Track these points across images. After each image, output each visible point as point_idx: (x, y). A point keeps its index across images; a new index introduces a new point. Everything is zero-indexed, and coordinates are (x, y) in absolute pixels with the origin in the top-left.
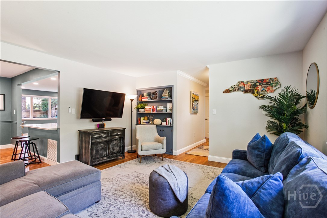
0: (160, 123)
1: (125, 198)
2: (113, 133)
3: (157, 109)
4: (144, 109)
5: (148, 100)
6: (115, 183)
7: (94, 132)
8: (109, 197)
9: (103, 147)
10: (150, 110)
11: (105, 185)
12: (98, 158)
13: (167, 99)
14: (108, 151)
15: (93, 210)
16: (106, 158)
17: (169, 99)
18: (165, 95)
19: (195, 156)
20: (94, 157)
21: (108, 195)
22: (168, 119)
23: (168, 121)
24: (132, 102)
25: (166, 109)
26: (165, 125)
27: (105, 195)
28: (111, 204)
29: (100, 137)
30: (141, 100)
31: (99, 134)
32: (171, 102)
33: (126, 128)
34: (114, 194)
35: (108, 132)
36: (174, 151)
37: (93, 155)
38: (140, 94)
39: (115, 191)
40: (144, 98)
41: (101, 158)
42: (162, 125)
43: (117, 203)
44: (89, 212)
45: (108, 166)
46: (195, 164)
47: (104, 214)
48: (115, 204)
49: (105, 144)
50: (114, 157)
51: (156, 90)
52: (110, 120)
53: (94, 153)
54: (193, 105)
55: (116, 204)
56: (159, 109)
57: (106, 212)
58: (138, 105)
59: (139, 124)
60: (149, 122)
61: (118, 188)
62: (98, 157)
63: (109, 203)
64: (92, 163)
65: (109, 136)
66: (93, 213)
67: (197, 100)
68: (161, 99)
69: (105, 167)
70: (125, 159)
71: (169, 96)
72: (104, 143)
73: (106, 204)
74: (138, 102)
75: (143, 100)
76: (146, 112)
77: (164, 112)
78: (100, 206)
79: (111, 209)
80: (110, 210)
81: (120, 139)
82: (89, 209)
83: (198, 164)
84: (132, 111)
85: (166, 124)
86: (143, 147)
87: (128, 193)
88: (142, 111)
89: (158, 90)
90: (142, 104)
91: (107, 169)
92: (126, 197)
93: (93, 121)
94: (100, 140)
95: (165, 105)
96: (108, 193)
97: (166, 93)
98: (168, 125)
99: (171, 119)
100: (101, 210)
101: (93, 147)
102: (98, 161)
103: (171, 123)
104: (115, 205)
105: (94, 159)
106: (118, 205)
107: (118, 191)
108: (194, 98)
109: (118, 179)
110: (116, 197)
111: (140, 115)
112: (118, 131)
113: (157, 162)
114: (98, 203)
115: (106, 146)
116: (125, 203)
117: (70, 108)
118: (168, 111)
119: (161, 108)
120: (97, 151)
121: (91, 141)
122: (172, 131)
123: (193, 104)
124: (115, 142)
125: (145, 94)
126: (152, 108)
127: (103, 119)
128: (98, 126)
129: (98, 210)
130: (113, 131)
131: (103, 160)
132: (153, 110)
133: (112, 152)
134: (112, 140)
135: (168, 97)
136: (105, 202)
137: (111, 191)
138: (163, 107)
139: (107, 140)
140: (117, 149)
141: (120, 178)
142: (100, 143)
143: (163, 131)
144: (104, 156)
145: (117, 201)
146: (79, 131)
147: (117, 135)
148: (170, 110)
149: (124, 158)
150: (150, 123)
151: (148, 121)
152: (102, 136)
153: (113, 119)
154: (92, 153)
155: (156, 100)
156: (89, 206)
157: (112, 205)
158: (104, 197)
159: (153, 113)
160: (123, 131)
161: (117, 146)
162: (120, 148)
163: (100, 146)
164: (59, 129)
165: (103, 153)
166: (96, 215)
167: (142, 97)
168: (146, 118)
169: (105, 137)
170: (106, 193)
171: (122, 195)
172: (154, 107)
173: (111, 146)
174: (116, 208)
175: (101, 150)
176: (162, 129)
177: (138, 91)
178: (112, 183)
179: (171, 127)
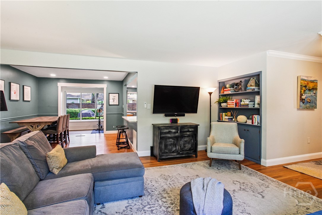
0: (245, 121)
1: (166, 202)
2: (183, 129)
3: (241, 103)
4: (226, 103)
5: (231, 92)
6: (168, 183)
7: (162, 127)
8: (153, 195)
9: (172, 142)
10: (233, 104)
11: (158, 182)
12: (167, 153)
13: (254, 90)
14: (177, 147)
15: (132, 203)
16: (175, 154)
17: (256, 90)
18: (251, 85)
19: (299, 174)
20: (163, 152)
21: (154, 193)
22: (254, 116)
23: (254, 118)
24: (210, 95)
25: (253, 103)
26: (251, 123)
27: (151, 192)
28: (150, 203)
29: (169, 132)
30: (224, 93)
31: (168, 129)
32: (258, 93)
33: (199, 125)
34: (159, 194)
35: (178, 128)
36: (262, 160)
37: (162, 149)
38: (222, 86)
39: (163, 191)
40: (226, 90)
41: (171, 153)
42: (247, 123)
43: (154, 204)
44: (128, 203)
45: (176, 163)
46: (290, 186)
47: (137, 211)
48: (153, 204)
49: (175, 140)
50: (185, 154)
51: (240, 80)
52: (184, 115)
53: (163, 147)
54: (303, 97)
55: (153, 206)
56: (244, 103)
57: (139, 210)
58: (219, 98)
59: (221, 120)
60: (232, 119)
61: (167, 188)
62: (167, 151)
63: (148, 201)
64: (161, 157)
65: (179, 132)
66: (131, 206)
67: (313, 89)
68: (246, 91)
69: (173, 163)
70: (198, 158)
71: (256, 86)
72: (174, 138)
73: (146, 201)
74: (220, 95)
75: (226, 93)
76: (229, 106)
77: (251, 106)
78: (139, 202)
79: (146, 209)
80: (144, 209)
81: (192, 136)
82: (130, 201)
83: (295, 189)
84: (211, 106)
85: (253, 123)
86: (212, 148)
87: (173, 198)
88: (224, 105)
89: (243, 80)
90: (224, 98)
91: (172, 165)
92: (168, 201)
93: (166, 116)
94: (169, 135)
95: (252, 98)
96: (155, 191)
97: (252, 82)
98: (254, 124)
99: (259, 117)
100: (138, 206)
101: (162, 141)
102: (167, 156)
103: (259, 122)
104: (151, 206)
105: (162, 153)
106: (154, 207)
107: (165, 192)
108: (305, 86)
109: (175, 180)
110: (159, 198)
111: (223, 110)
112: (189, 127)
113: (232, 170)
114: (141, 198)
115: (175, 142)
116: (162, 207)
117: (145, 103)
118: (256, 106)
119: (247, 102)
120: (166, 146)
121: (160, 135)
122: (259, 132)
123: (301, 95)
124: (186, 139)
125: (228, 86)
126: (235, 102)
127: (176, 114)
128: (171, 121)
129: (135, 204)
130: (184, 127)
131: (172, 155)
132: (236, 105)
133: (182, 148)
134: (182, 137)
135: (254, 87)
136: (146, 199)
137: (159, 190)
138: (249, 101)
139: (176, 136)
140: (188, 146)
141: (177, 178)
142: (170, 138)
143: (248, 131)
144: (173, 152)
145: (157, 203)
146: (152, 124)
147: (189, 131)
148: (258, 104)
149: (196, 157)
150: (234, 120)
151: (232, 117)
152: (171, 131)
153: (186, 114)
154: (161, 147)
155: (240, 92)
156: (132, 198)
157: (150, 205)
158: (149, 194)
159: (237, 107)
160: (196, 127)
161: (189, 143)
162: (192, 145)
163: (170, 141)
164: (137, 122)
165: (172, 148)
166: (131, 209)
167: (225, 89)
168: (229, 114)
169: (175, 133)
170: (153, 190)
171: (165, 198)
172: (237, 100)
173: (182, 142)
174: (150, 209)
175: (171, 145)
176: (246, 128)
177: (219, 82)
178: (166, 181)
179: (259, 126)
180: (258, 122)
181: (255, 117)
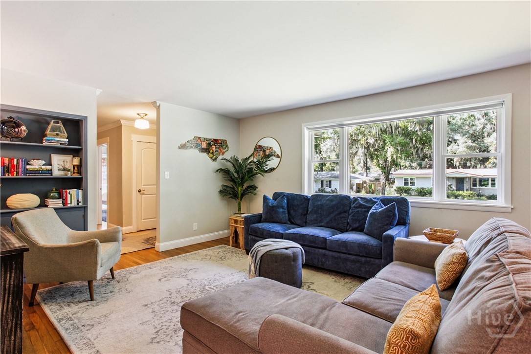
3: (27, 167)
18: (58, 135)
22: (68, 191)
23: (68, 195)
26: (61, 206)
85: (65, 204)
97: (57, 128)
98: (69, 205)
99: (81, 191)
103: (80, 199)
119: (41, 164)
122: (83, 216)
148: (64, 170)
159: (13, 177)
172: (11, 160)
179: (81, 207)
180: (78, 201)
181: (71, 193)
